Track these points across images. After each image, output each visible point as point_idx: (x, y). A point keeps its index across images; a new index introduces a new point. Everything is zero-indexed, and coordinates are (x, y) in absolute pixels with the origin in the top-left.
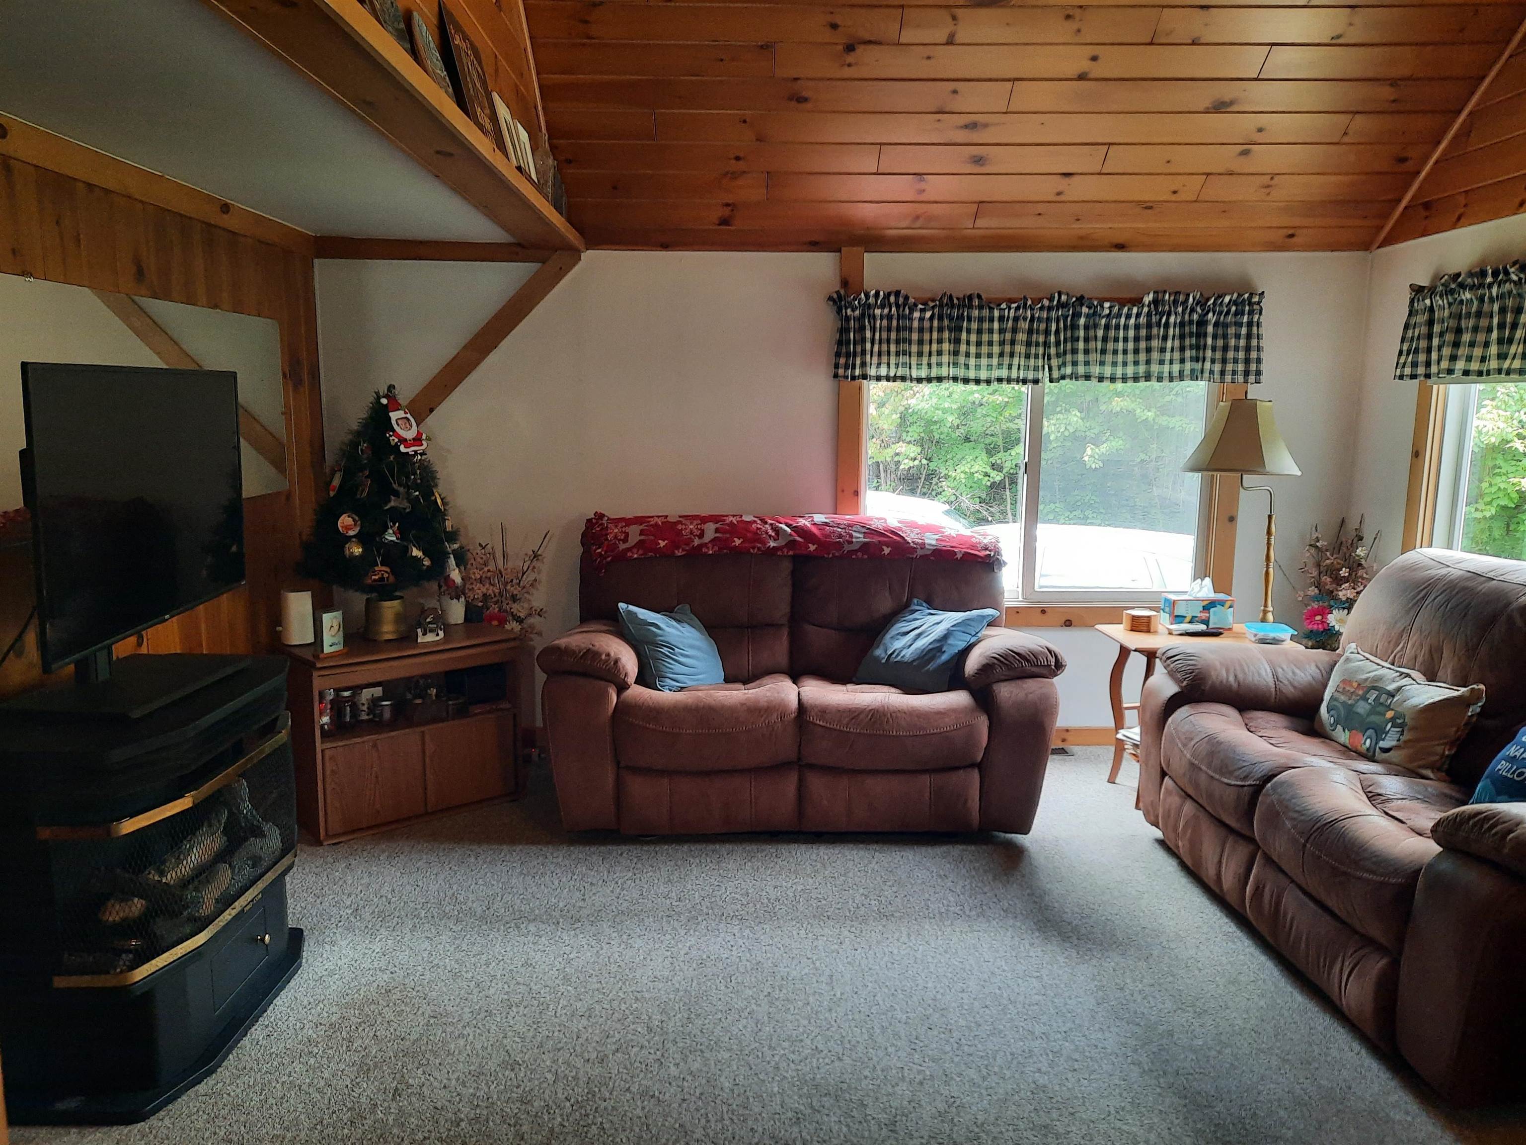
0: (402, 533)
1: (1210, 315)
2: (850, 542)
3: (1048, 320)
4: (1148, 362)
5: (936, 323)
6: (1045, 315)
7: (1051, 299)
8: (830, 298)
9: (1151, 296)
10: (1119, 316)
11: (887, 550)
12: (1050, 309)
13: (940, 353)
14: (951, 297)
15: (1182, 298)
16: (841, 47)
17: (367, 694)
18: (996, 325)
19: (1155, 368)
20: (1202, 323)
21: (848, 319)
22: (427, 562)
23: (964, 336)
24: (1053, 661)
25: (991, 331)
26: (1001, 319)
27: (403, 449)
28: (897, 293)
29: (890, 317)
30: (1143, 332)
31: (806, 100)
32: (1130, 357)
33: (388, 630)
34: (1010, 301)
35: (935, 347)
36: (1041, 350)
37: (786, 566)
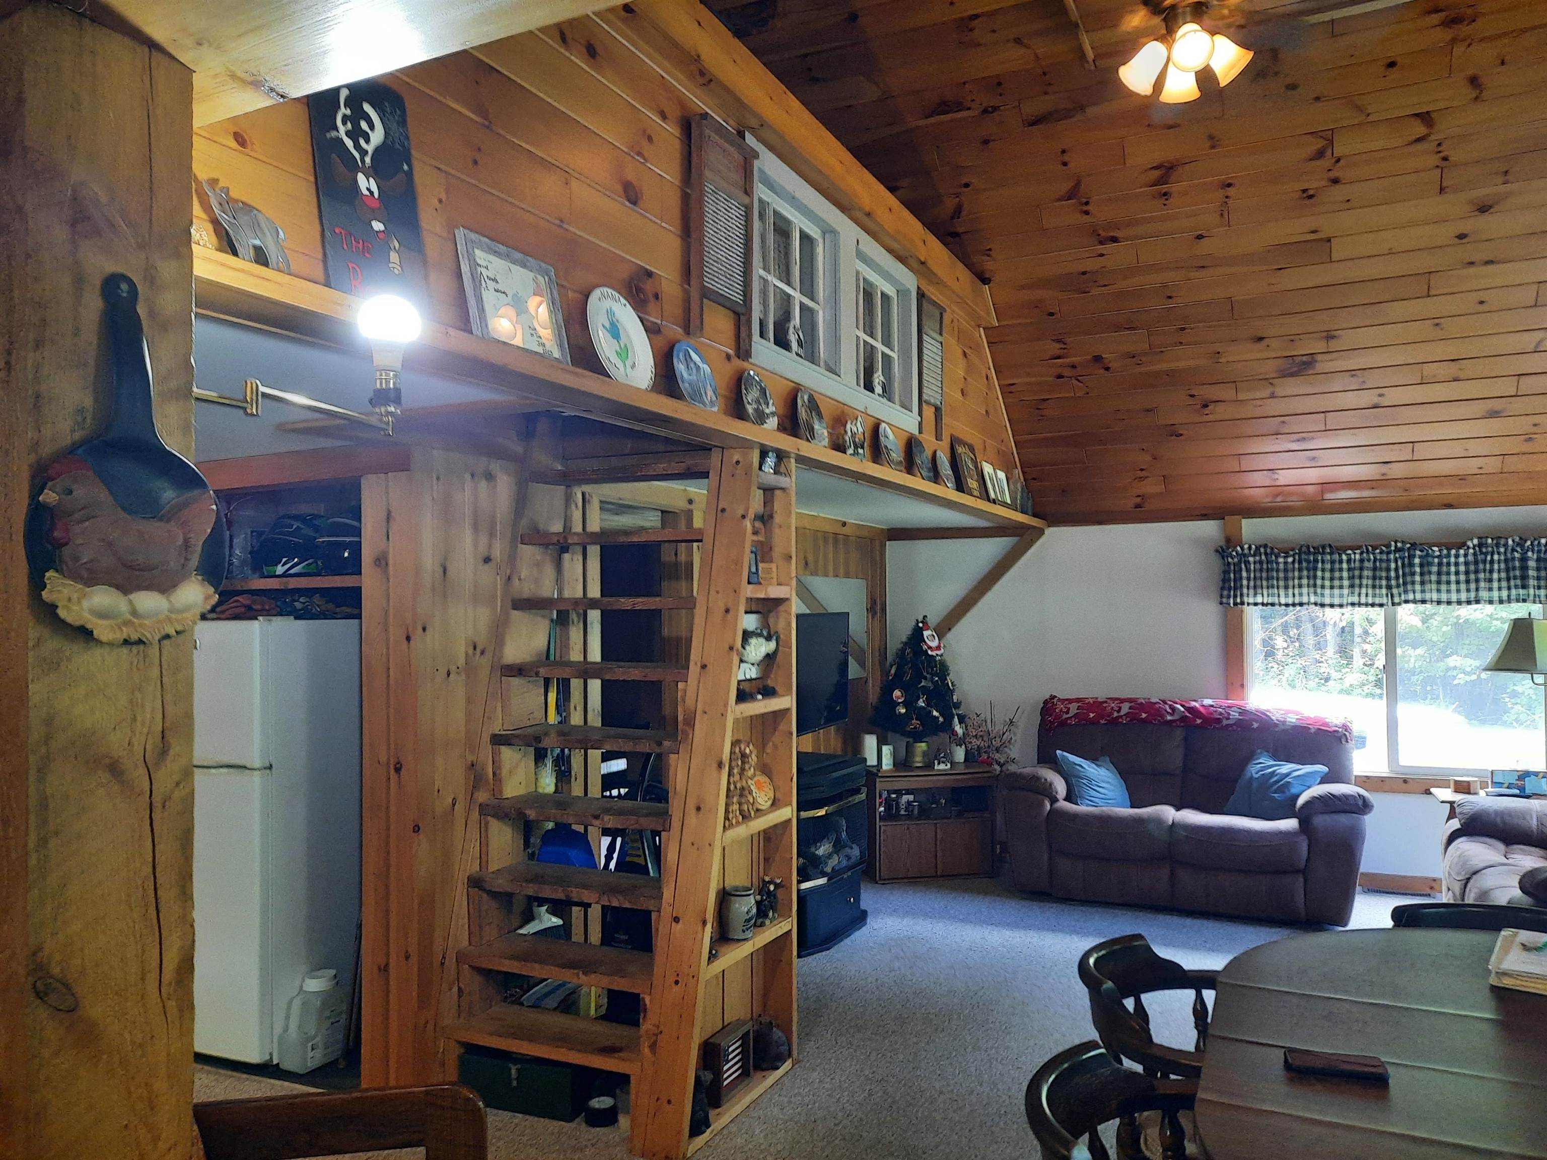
0: (927, 701)
1: (1530, 554)
2: (1228, 719)
3: (1388, 560)
4: (1477, 590)
5: (1296, 565)
6: (1384, 557)
7: (1388, 546)
8: (1217, 551)
9: (1476, 541)
10: (1448, 556)
11: (1255, 725)
12: (1389, 553)
13: (1300, 586)
14: (1308, 547)
15: (1502, 542)
16: (1199, 406)
17: (905, 798)
18: (1345, 566)
19: (1484, 594)
20: (1524, 560)
21: (1229, 563)
22: (941, 719)
23: (1319, 573)
24: (1361, 802)
25: (1341, 570)
26: (1349, 561)
27: (930, 652)
28: (1265, 546)
29: (1261, 562)
30: (1472, 568)
31: (1181, 435)
32: (1463, 586)
33: (918, 761)
34: (1353, 548)
35: (1296, 582)
36: (1384, 583)
37: (1179, 734)
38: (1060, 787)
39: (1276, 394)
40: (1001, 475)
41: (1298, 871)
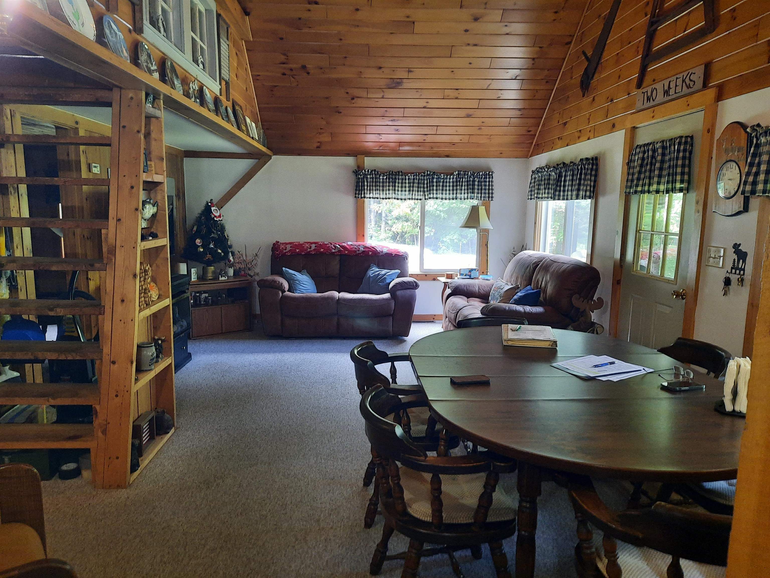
0: (215, 245)
1: (476, 179)
2: (359, 251)
3: (424, 179)
4: (456, 194)
5: (388, 180)
6: (423, 178)
7: (424, 173)
8: (354, 172)
9: (457, 173)
10: (447, 178)
11: (370, 253)
12: (424, 176)
13: (389, 190)
14: (392, 172)
15: (467, 173)
16: (350, 99)
17: (204, 296)
18: (407, 181)
19: (458, 195)
20: (474, 181)
21: (359, 178)
22: (222, 254)
23: (397, 184)
24: (415, 285)
25: (405, 183)
26: (409, 179)
27: (215, 219)
28: (375, 170)
29: (373, 178)
30: (455, 184)
31: (341, 113)
32: (451, 192)
33: (210, 275)
34: (411, 173)
35: (387, 188)
36: (422, 189)
37: (338, 258)
38: (286, 285)
39: (385, 97)
40: (254, 125)
41: (390, 315)
